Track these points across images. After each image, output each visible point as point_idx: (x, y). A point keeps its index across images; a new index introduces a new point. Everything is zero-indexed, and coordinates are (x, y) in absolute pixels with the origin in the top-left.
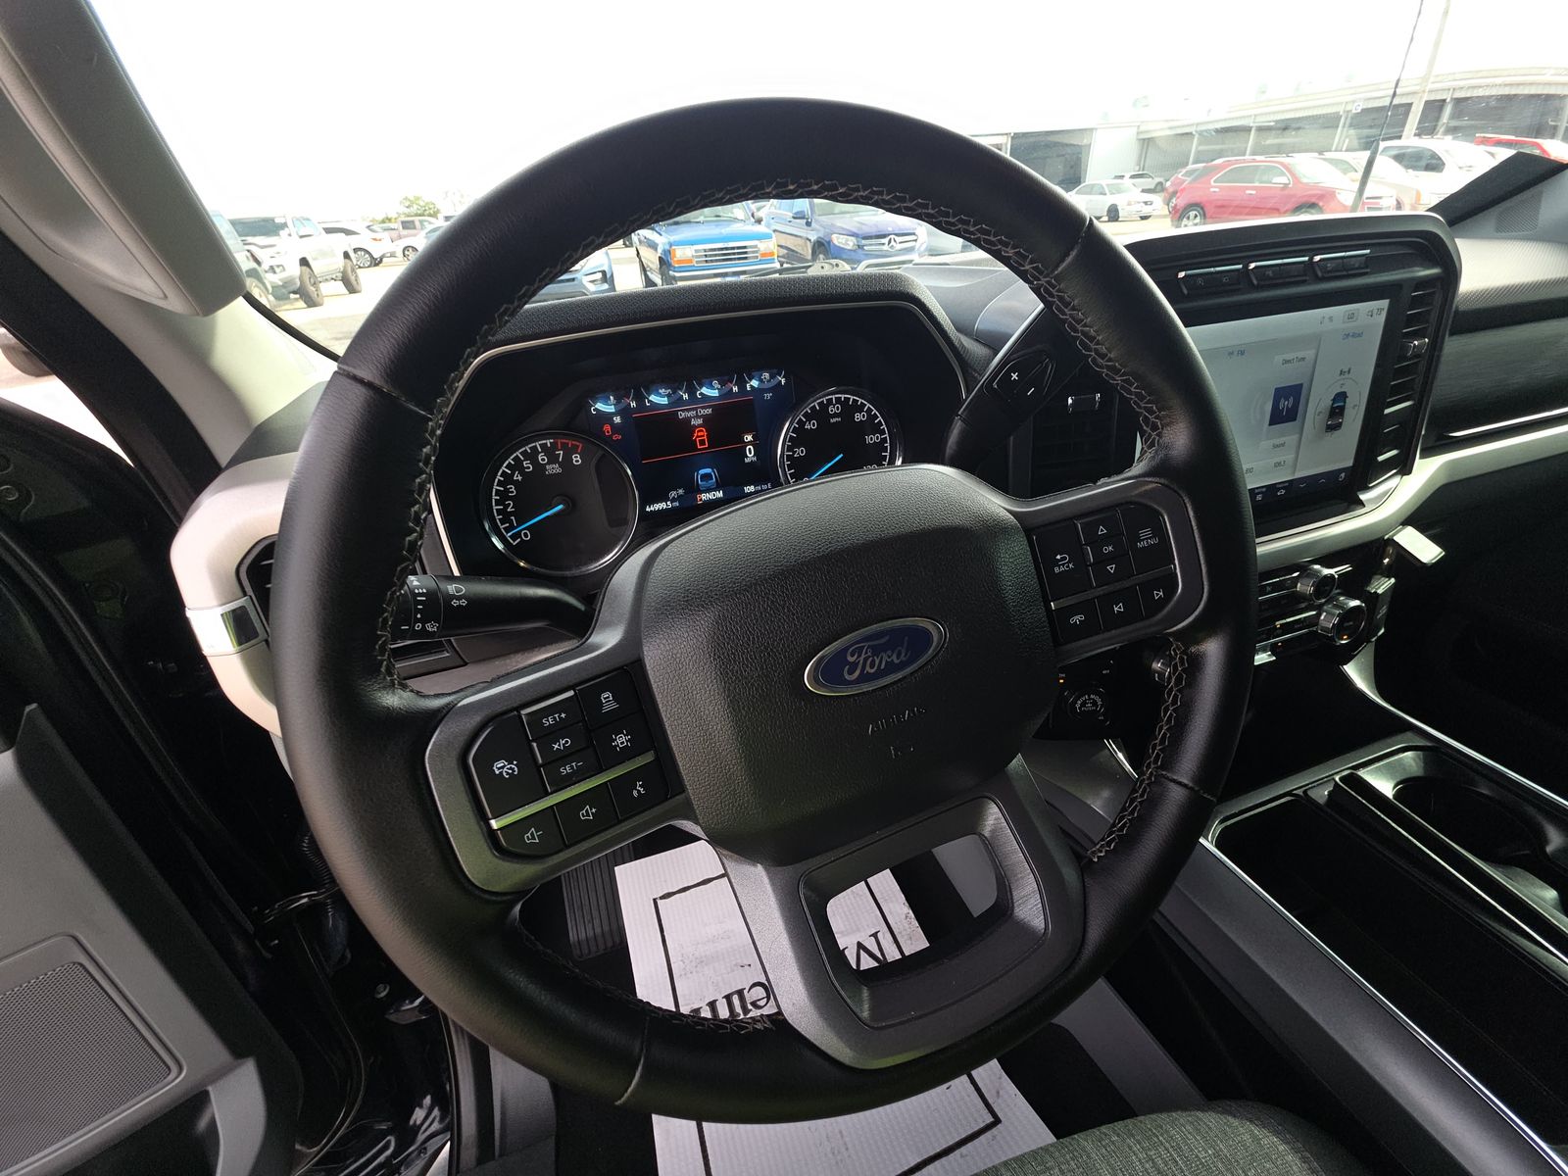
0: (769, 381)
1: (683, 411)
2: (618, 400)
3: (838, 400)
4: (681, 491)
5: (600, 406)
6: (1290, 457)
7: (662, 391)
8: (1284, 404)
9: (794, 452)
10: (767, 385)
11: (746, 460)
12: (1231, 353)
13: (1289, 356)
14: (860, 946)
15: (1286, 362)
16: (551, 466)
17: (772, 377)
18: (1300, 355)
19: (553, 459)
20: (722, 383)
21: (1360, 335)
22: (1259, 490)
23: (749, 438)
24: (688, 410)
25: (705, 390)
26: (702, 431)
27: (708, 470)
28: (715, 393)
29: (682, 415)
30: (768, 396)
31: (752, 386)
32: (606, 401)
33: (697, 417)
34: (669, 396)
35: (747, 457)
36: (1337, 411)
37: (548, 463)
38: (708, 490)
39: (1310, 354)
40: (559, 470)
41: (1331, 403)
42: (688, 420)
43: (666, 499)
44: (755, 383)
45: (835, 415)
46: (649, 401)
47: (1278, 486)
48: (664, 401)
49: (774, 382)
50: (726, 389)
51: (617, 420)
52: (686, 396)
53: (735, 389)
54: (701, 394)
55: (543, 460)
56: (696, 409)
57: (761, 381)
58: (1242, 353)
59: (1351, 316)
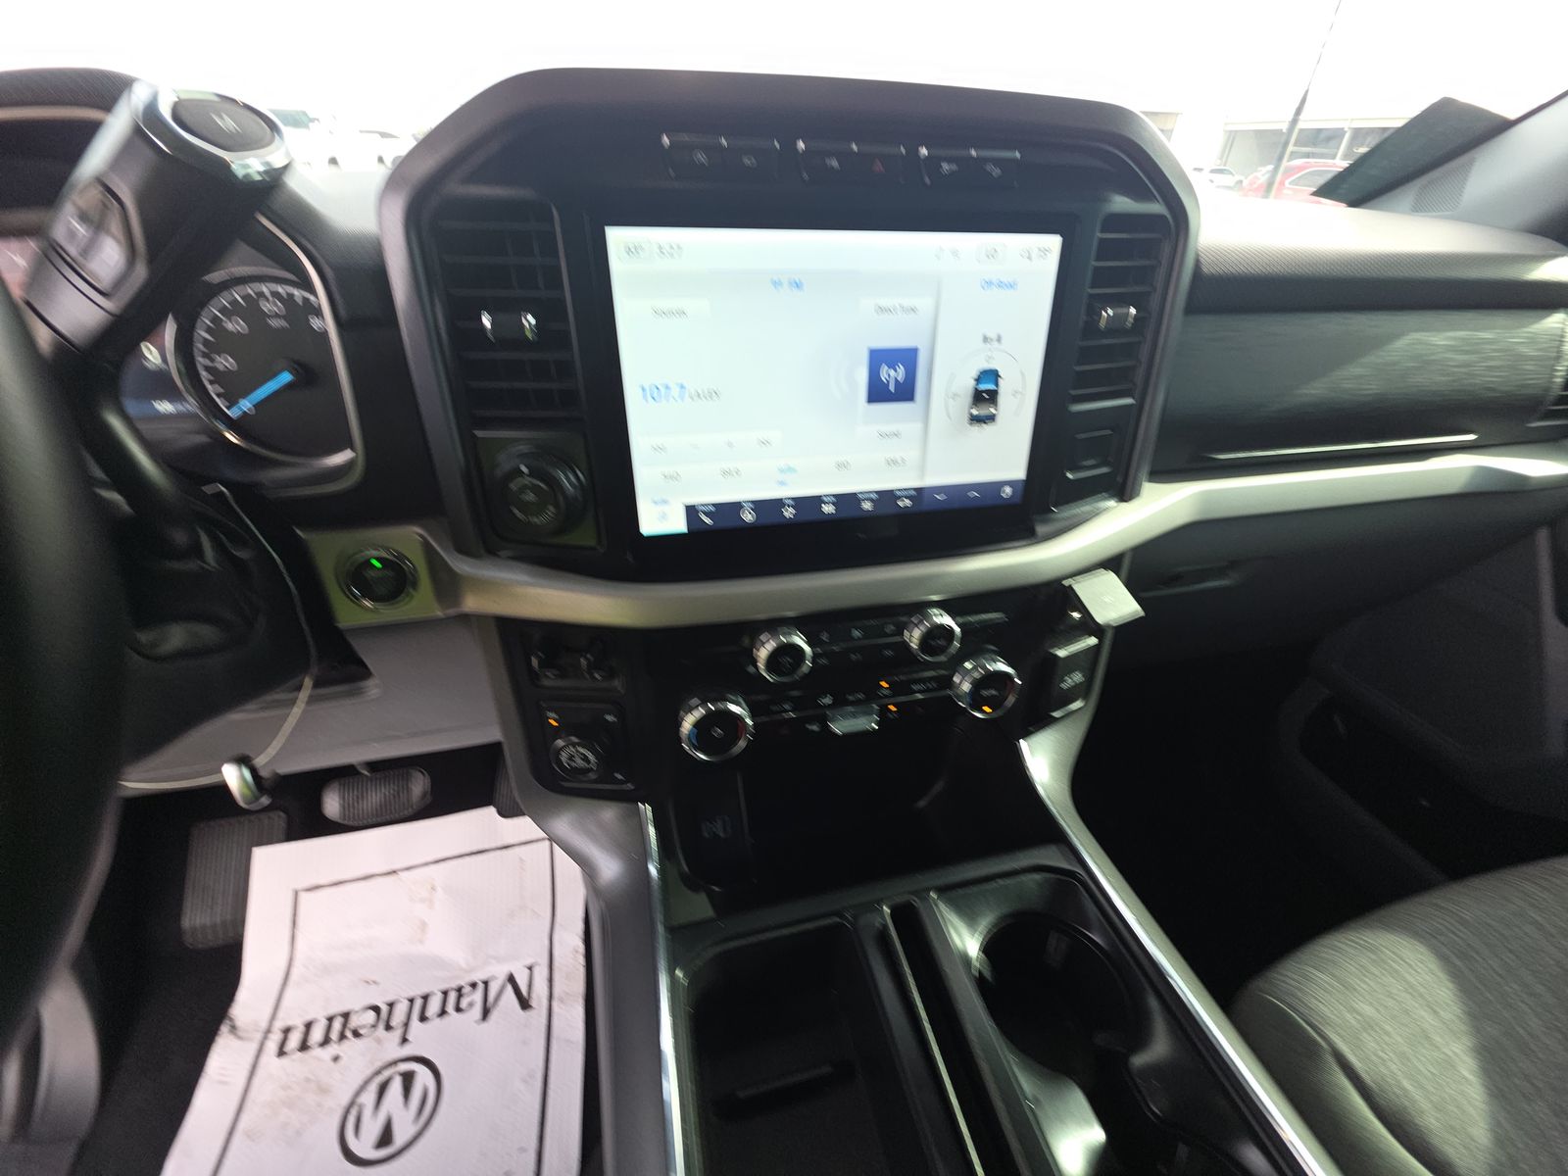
6: (912, 454)
8: (892, 375)
12: (777, 284)
13: (885, 302)
14: (511, 979)
15: (881, 310)
18: (907, 302)
21: (1011, 286)
22: (867, 496)
36: (985, 396)
39: (925, 304)
41: (972, 383)
47: (898, 493)
58: (798, 285)
59: (992, 254)
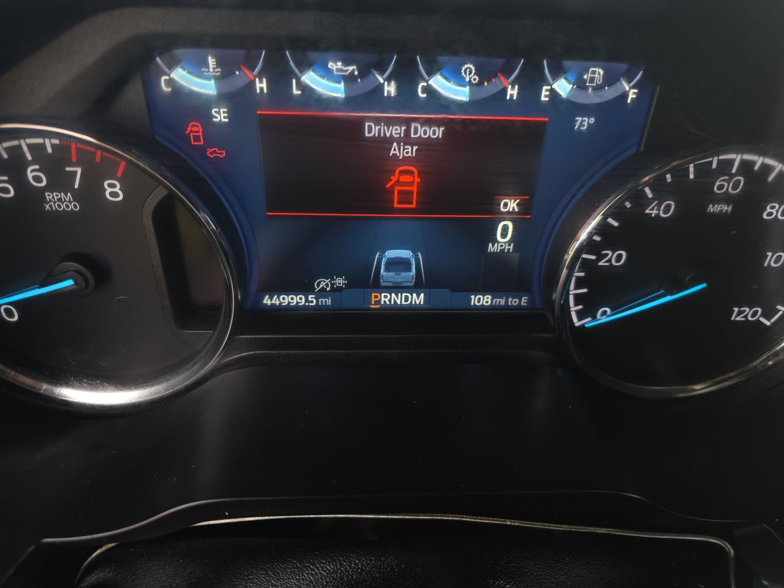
0: (598, 88)
1: (377, 121)
2: (226, 72)
3: (746, 166)
4: (340, 282)
5: (181, 76)
7: (335, 66)
9: (601, 257)
10: (590, 97)
11: (491, 248)
16: (56, 195)
17: (610, 80)
19: (59, 181)
20: (485, 74)
23: (512, 205)
24: (389, 122)
25: (439, 83)
26: (411, 173)
27: (405, 254)
28: (460, 93)
29: (371, 130)
30: (583, 123)
31: (553, 93)
32: (198, 66)
33: (406, 140)
34: (349, 79)
35: (494, 241)
37: (49, 188)
38: (397, 288)
40: (74, 207)
42: (385, 143)
43: (306, 288)
44: (563, 87)
45: (727, 198)
46: (301, 86)
48: (336, 90)
49: (610, 93)
50: (489, 88)
51: (220, 115)
52: (390, 89)
53: (513, 92)
54: (428, 90)
55: (38, 179)
56: (407, 122)
57: (580, 85)
